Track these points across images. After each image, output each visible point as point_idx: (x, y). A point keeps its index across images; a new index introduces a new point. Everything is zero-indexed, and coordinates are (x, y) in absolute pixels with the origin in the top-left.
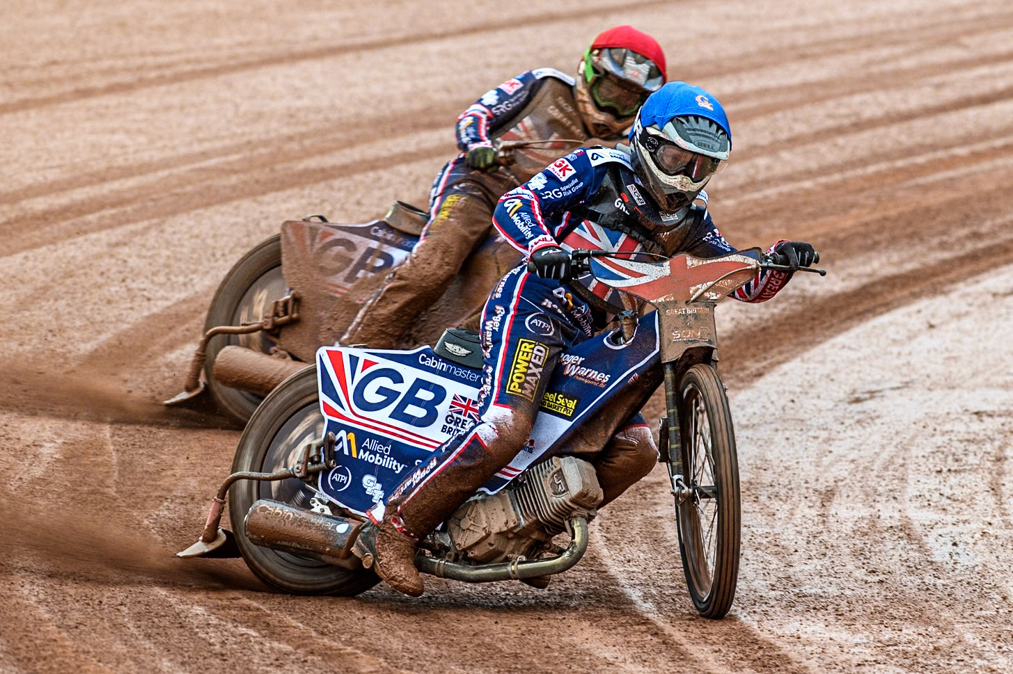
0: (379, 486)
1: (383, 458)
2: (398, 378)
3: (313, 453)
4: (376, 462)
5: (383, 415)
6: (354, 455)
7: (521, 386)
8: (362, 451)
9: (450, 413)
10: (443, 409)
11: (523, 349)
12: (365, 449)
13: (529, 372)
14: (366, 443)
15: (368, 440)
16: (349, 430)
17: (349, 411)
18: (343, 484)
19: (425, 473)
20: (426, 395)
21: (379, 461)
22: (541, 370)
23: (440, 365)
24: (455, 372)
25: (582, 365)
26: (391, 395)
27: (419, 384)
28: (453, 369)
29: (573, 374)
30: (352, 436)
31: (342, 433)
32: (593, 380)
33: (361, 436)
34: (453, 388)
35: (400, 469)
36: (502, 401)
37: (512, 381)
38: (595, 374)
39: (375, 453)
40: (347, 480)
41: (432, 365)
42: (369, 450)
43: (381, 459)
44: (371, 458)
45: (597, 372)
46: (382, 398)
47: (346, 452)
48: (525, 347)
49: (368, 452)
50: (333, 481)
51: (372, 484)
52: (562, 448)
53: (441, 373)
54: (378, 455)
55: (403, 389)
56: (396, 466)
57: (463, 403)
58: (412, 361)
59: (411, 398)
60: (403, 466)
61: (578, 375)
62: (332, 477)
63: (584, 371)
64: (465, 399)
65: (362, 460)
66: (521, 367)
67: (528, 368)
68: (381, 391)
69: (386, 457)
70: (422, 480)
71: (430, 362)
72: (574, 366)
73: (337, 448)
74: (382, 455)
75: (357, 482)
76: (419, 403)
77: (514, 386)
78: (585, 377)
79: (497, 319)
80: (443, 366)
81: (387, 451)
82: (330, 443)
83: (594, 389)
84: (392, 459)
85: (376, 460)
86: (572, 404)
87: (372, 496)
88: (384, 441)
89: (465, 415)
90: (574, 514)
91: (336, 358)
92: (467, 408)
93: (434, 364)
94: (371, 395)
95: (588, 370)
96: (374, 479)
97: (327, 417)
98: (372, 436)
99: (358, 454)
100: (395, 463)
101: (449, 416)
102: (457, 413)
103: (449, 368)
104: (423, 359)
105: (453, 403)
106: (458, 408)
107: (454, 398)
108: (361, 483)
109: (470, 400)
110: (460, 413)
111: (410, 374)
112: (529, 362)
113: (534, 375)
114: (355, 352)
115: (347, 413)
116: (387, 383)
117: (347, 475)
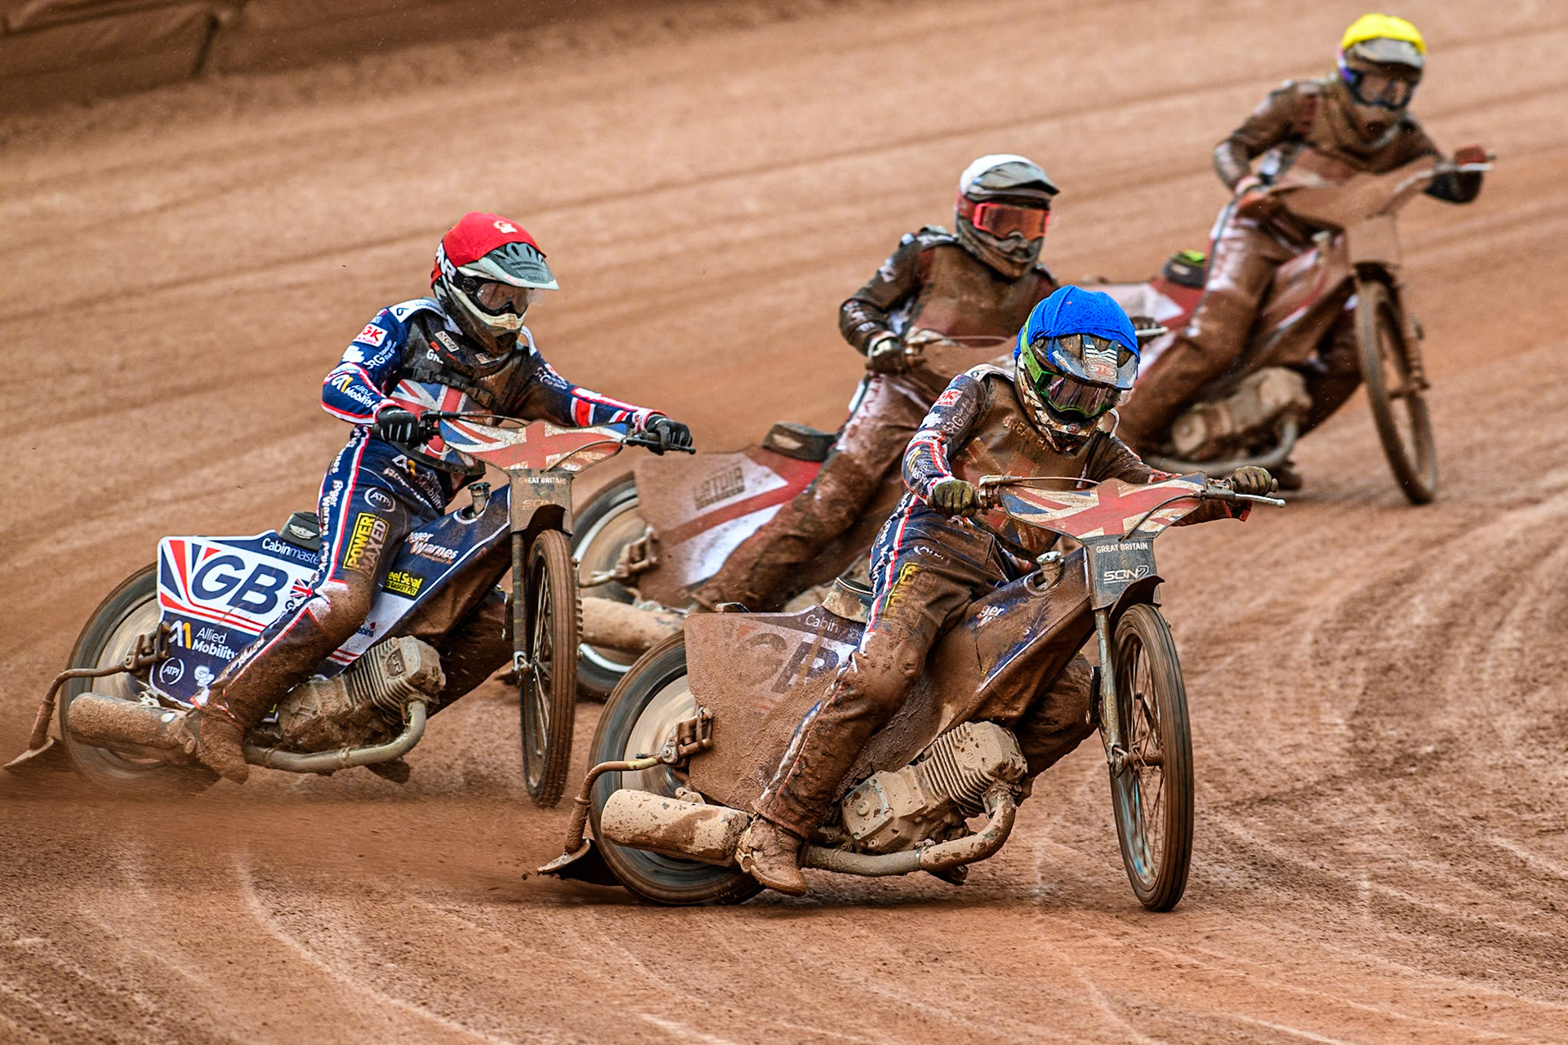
0: (208, 674)
1: (217, 648)
2: (238, 564)
3: (146, 644)
4: (210, 652)
5: (221, 603)
6: (188, 646)
7: (359, 561)
8: (196, 641)
9: (290, 599)
10: (283, 594)
11: (362, 523)
12: (200, 639)
13: (369, 547)
14: (201, 633)
15: (203, 629)
16: (184, 619)
17: (186, 601)
18: (174, 677)
19: (251, 653)
20: (266, 580)
21: (213, 651)
22: (381, 546)
23: (284, 549)
24: (299, 556)
26: (230, 582)
27: (262, 569)
30: (187, 626)
31: (178, 625)
32: (441, 557)
33: (196, 626)
34: (297, 573)
36: (337, 577)
37: (350, 556)
38: (442, 551)
39: (209, 642)
40: (178, 672)
42: (203, 639)
43: (215, 649)
44: (205, 649)
45: (444, 549)
46: (222, 585)
47: (180, 644)
48: (365, 520)
49: (203, 643)
50: (165, 675)
51: (204, 675)
52: (403, 628)
53: (285, 558)
54: (213, 645)
55: (243, 575)
56: (226, 653)
57: (305, 587)
58: (255, 546)
59: (251, 584)
60: (237, 653)
61: (425, 553)
62: (164, 670)
63: (431, 549)
64: (304, 582)
65: (196, 650)
66: (360, 542)
67: (368, 543)
68: (221, 579)
69: (220, 646)
70: (248, 660)
71: (273, 547)
72: (421, 544)
73: (171, 640)
74: (217, 645)
75: (189, 675)
76: (260, 589)
77: (351, 561)
78: (432, 555)
79: (334, 495)
81: (222, 640)
82: (164, 634)
83: (439, 566)
84: (225, 647)
85: (211, 650)
86: (416, 583)
88: (219, 630)
90: (412, 696)
91: (178, 548)
92: (309, 592)
94: (210, 583)
95: (436, 548)
96: (206, 669)
97: (163, 609)
98: (208, 625)
99: (192, 644)
100: (229, 652)
101: (289, 601)
102: (298, 598)
105: (294, 587)
106: (299, 593)
107: (295, 582)
110: (301, 597)
111: (252, 560)
112: (368, 537)
113: (373, 550)
114: (198, 540)
115: (184, 603)
116: (227, 570)
117: (180, 667)
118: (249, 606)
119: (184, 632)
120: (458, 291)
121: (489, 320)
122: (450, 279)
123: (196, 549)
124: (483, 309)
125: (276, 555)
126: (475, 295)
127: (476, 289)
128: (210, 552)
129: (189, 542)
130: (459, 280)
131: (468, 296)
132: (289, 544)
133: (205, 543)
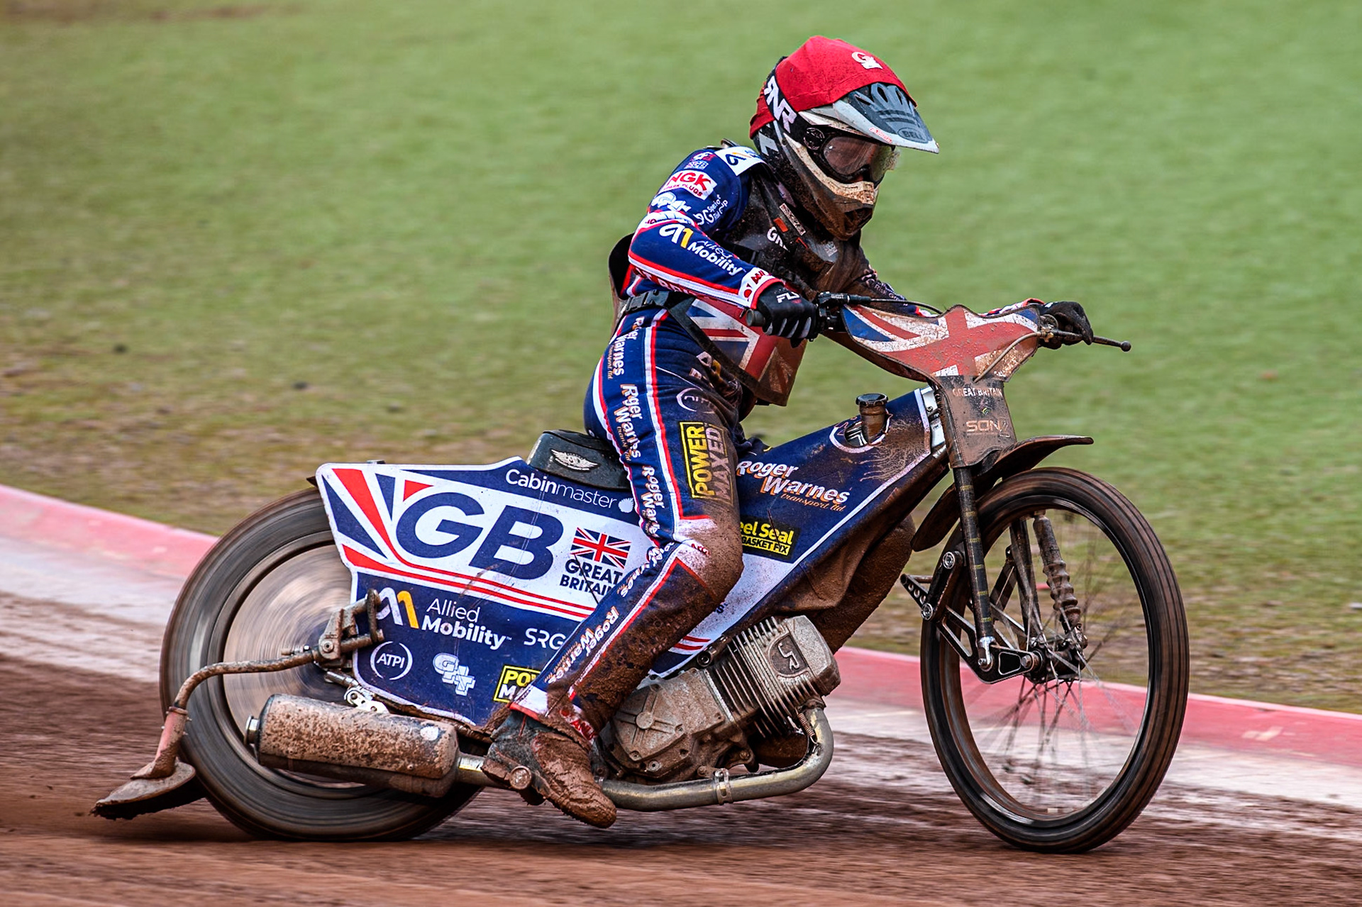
0: (464, 670)
1: (467, 628)
2: (473, 507)
3: (349, 622)
4: (456, 634)
5: (461, 562)
6: (414, 623)
8: (427, 618)
9: (572, 557)
10: (561, 550)
14: (434, 606)
15: (437, 600)
16: (398, 587)
17: (392, 558)
18: (398, 670)
20: (525, 530)
21: (460, 632)
23: (544, 485)
24: (573, 496)
25: (794, 477)
26: (467, 534)
28: (569, 492)
29: (777, 491)
30: (406, 596)
31: (388, 593)
32: (818, 500)
33: (423, 598)
34: (573, 520)
35: (498, 644)
38: (818, 492)
39: (452, 621)
41: (531, 486)
42: (440, 616)
43: (464, 630)
44: (446, 629)
45: (822, 489)
46: (451, 538)
47: (398, 620)
49: (439, 620)
50: (380, 666)
51: (450, 667)
53: (548, 497)
54: (458, 623)
55: (486, 522)
56: (492, 639)
57: (594, 541)
58: (494, 480)
59: (501, 534)
60: (503, 638)
61: (789, 493)
62: (377, 658)
63: (799, 487)
64: (595, 535)
68: (445, 526)
69: (471, 625)
71: (528, 482)
72: (779, 480)
73: (383, 615)
74: (465, 624)
75: (424, 666)
76: (519, 543)
77: (700, 489)
78: (802, 496)
80: (551, 486)
81: (472, 616)
83: (823, 515)
84: (483, 628)
85: (456, 631)
86: (787, 538)
87: (454, 686)
88: (468, 602)
89: (597, 559)
92: (601, 548)
93: (535, 483)
94: (427, 530)
95: (806, 486)
96: (453, 659)
97: (355, 570)
98: (442, 594)
99: (421, 623)
100: (489, 634)
101: (572, 561)
102: (584, 556)
103: (562, 490)
104: (514, 477)
105: (576, 540)
106: (586, 548)
107: (577, 534)
108: (432, 667)
109: (604, 536)
110: (589, 556)
111: (494, 502)
114: (386, 470)
115: (391, 561)
116: (454, 514)
117: (405, 655)
118: (508, 568)
119: (401, 605)
120: (796, 145)
121: (835, 187)
122: (787, 126)
123: (386, 484)
124: (829, 171)
125: (535, 494)
126: (820, 151)
127: (822, 144)
128: (411, 488)
129: (370, 472)
130: (800, 130)
131: (810, 153)
132: (552, 476)
133: (400, 474)
